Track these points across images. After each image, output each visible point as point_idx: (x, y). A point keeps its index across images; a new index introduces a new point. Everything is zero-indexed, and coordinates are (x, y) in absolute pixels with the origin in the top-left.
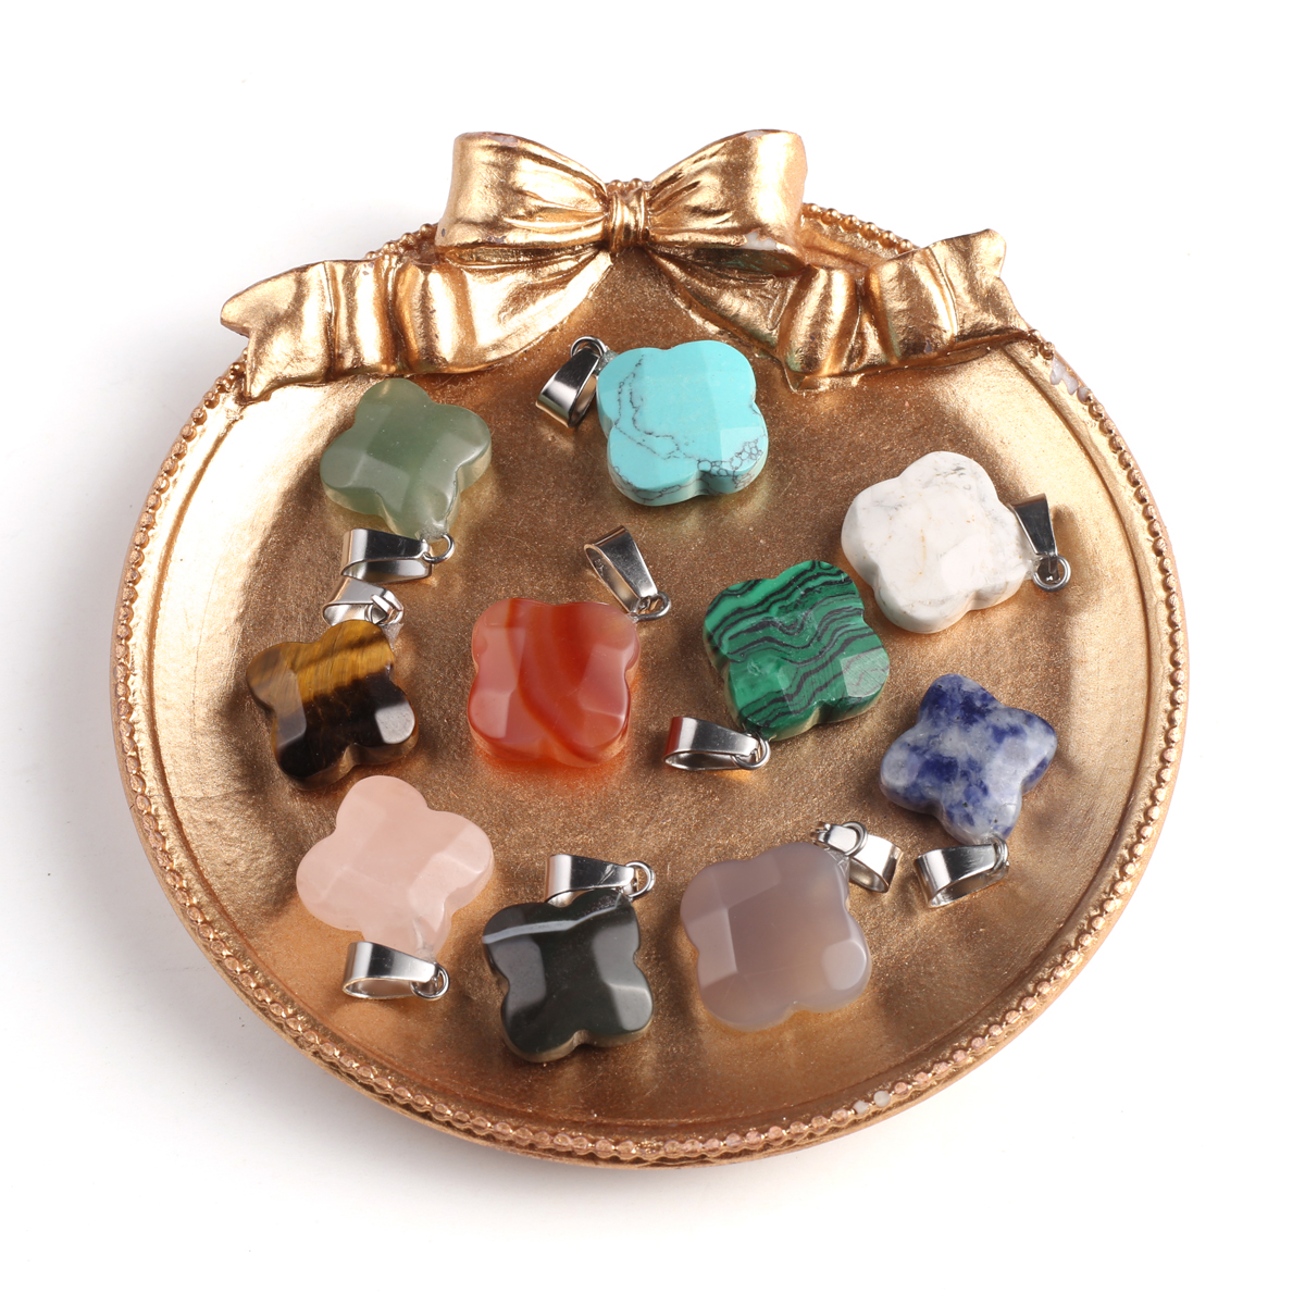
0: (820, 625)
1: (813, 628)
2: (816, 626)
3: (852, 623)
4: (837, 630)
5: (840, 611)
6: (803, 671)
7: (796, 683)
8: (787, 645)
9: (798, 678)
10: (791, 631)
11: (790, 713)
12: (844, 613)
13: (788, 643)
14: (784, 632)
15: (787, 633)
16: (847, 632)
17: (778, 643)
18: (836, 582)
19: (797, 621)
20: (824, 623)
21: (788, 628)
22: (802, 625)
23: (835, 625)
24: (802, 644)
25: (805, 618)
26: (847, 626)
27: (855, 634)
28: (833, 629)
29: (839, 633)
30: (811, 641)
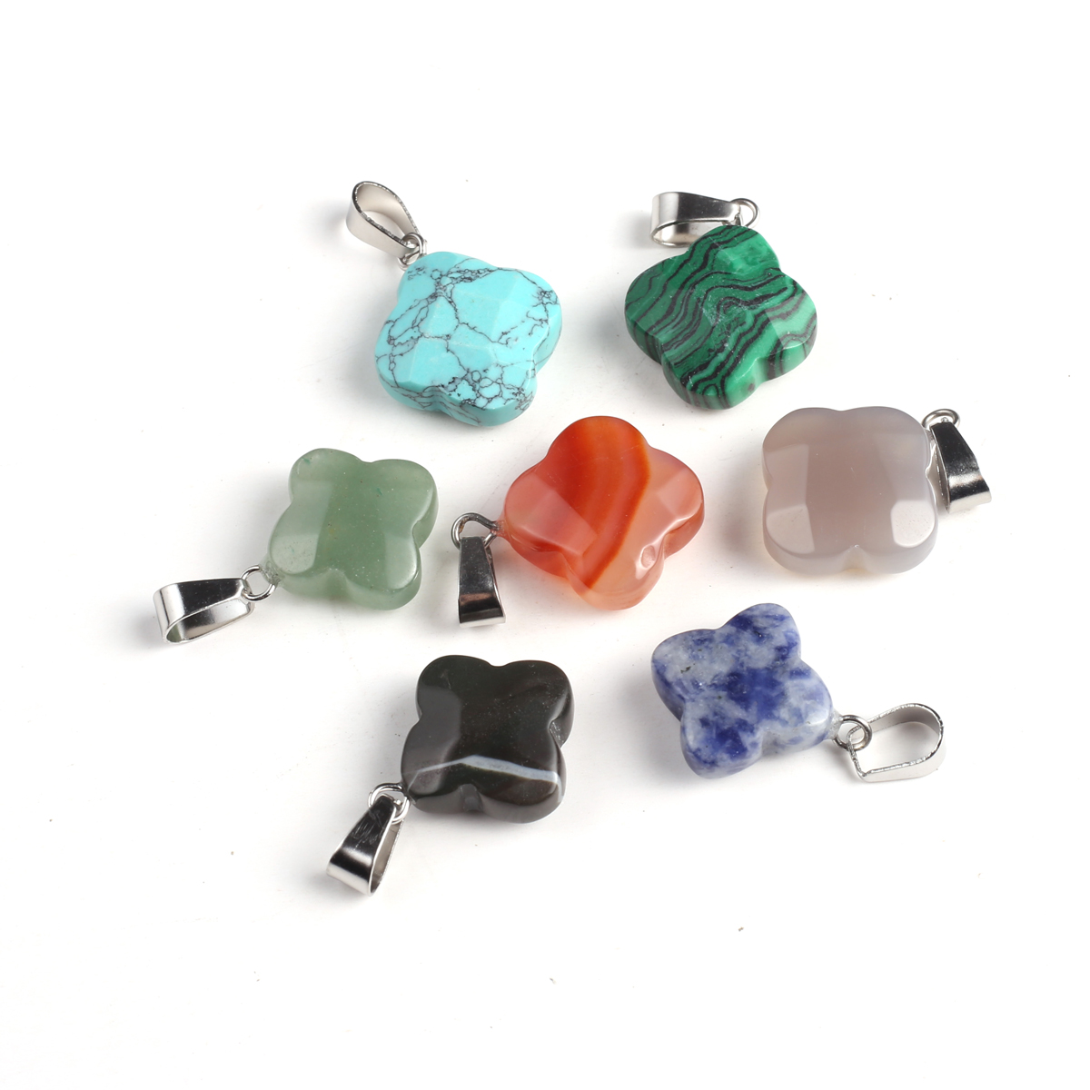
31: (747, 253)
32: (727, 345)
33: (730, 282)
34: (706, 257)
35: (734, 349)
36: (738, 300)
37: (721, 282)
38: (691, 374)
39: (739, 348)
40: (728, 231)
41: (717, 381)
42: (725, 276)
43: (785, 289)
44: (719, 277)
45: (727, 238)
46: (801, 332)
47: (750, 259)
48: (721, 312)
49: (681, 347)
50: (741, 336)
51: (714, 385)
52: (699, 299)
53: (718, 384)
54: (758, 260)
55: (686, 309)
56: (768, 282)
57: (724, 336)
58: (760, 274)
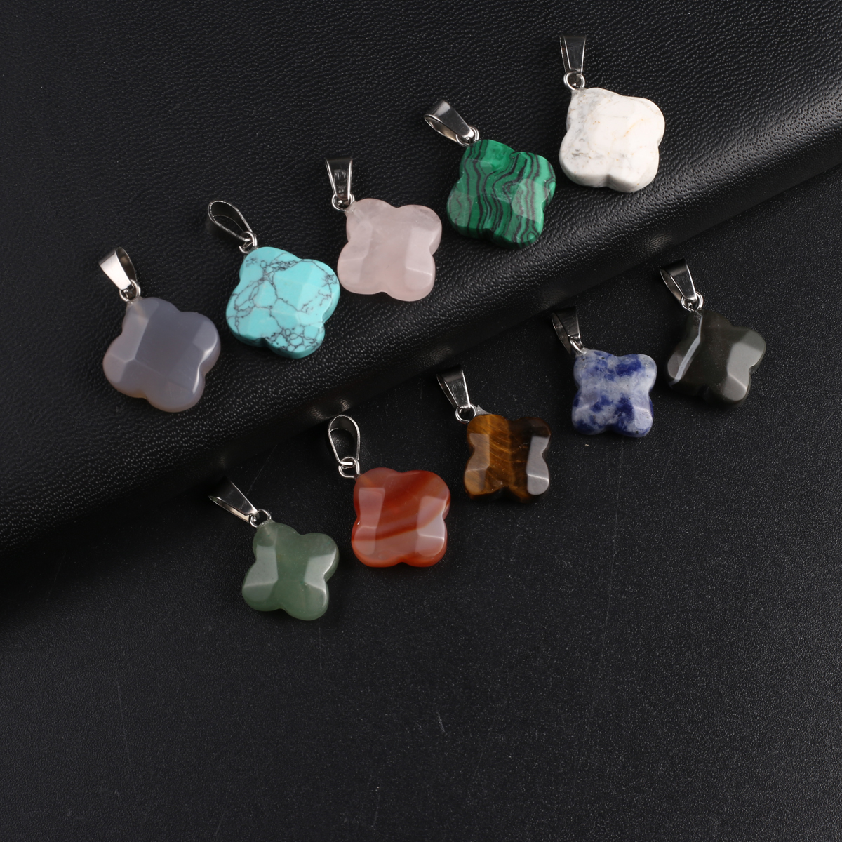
0: (499, 201)
1: (500, 197)
2: (500, 199)
3: (490, 221)
4: (491, 209)
5: (500, 219)
6: (483, 177)
7: (480, 170)
8: (501, 178)
9: (481, 172)
10: (506, 185)
11: (468, 157)
12: (497, 221)
13: (501, 180)
14: (510, 182)
15: (507, 183)
16: (487, 214)
17: (505, 175)
18: (517, 232)
19: (510, 192)
20: (499, 205)
21: (509, 186)
22: (505, 193)
23: (494, 210)
24: (496, 185)
25: (508, 197)
26: (490, 216)
27: (483, 218)
28: (493, 207)
29: (489, 208)
30: (494, 191)
31: (494, 155)
32: (523, 208)
33: (500, 175)
34: (476, 170)
35: (527, 208)
36: (511, 182)
37: (496, 178)
38: (515, 235)
39: (529, 205)
40: (473, 149)
41: (530, 229)
42: (495, 174)
43: (526, 160)
44: (492, 176)
45: (477, 153)
46: (550, 177)
47: (498, 156)
48: (508, 194)
49: (501, 225)
50: (526, 198)
51: (531, 232)
52: (492, 194)
53: (533, 231)
54: (502, 154)
55: (489, 203)
56: (516, 162)
57: (518, 205)
58: (509, 160)
